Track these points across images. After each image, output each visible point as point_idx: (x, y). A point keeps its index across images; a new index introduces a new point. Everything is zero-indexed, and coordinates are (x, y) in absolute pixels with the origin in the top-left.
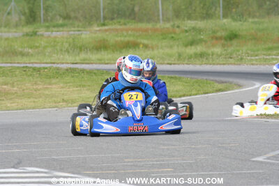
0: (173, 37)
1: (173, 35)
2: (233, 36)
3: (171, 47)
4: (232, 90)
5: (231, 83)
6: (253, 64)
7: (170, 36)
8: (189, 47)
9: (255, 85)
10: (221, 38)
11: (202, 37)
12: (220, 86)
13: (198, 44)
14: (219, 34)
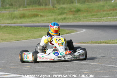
0: (53, 12)
1: (53, 11)
2: (78, 11)
3: (52, 16)
4: (73, 33)
5: (73, 30)
6: (84, 22)
7: (52, 11)
8: (60, 16)
9: (83, 30)
10: (73, 11)
11: (65, 11)
12: (68, 31)
13: (63, 14)
14: (72, 10)
